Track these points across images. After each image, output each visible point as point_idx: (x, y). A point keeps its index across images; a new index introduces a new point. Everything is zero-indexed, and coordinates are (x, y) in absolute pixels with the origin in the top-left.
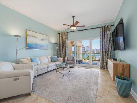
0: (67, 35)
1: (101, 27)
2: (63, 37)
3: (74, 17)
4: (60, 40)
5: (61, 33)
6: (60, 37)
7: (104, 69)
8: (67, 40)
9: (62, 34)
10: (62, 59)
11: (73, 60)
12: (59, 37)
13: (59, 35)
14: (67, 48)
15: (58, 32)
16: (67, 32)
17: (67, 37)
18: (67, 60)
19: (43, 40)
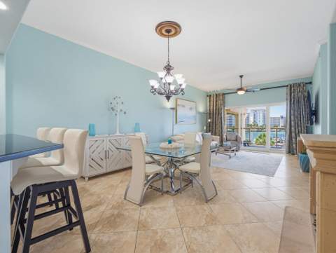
0: (224, 98)
1: (287, 86)
2: (216, 101)
3: (241, 77)
4: (212, 106)
5: (212, 96)
6: (212, 102)
7: (293, 154)
8: (224, 107)
9: (215, 96)
11: (236, 140)
12: (210, 101)
13: (208, 98)
15: (207, 93)
16: (224, 94)
17: (224, 102)
18: (227, 140)
19: (191, 109)
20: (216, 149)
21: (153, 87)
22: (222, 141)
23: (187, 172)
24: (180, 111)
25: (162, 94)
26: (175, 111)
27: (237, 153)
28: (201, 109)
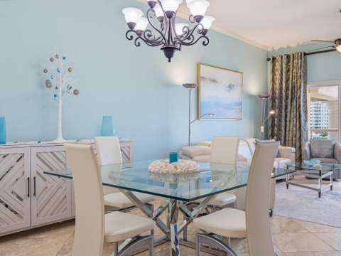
0: (305, 63)
2: (288, 71)
4: (277, 82)
5: (279, 59)
6: (278, 73)
8: (305, 83)
9: (285, 60)
10: (293, 149)
11: (332, 156)
12: (273, 71)
13: (270, 64)
14: (306, 112)
15: (268, 52)
16: (305, 54)
17: (305, 73)
18: (312, 157)
19: (230, 87)
20: (287, 177)
21: (131, 26)
22: (299, 158)
23: (211, 235)
24: (207, 92)
25: (153, 43)
26: (193, 90)
27: (335, 185)
28: (254, 87)
